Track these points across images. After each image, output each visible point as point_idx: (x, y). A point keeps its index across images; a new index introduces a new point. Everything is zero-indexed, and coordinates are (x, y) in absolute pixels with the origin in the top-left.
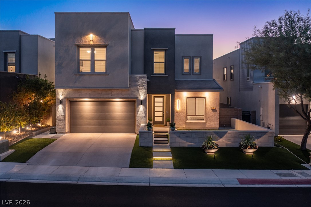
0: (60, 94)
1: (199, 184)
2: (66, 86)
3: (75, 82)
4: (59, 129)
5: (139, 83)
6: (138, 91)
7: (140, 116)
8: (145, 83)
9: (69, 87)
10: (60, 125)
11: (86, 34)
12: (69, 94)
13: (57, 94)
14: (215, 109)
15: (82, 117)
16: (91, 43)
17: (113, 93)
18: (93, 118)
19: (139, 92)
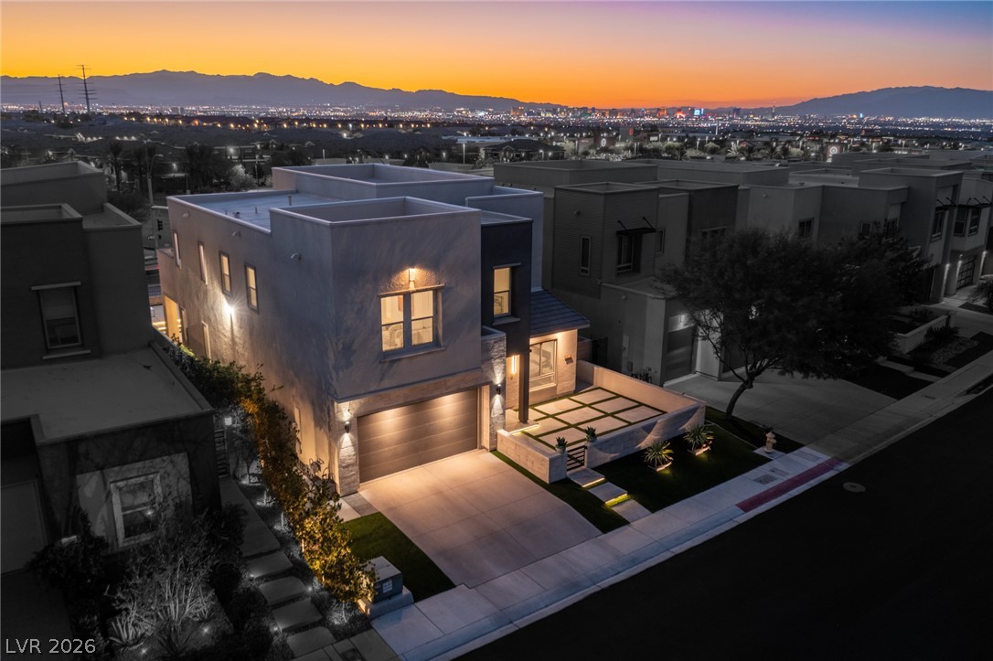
0: (343, 409)
1: (712, 528)
2: (362, 392)
3: (381, 380)
4: (346, 484)
5: (493, 354)
6: (492, 368)
7: (496, 415)
8: (503, 351)
9: (370, 393)
10: (347, 477)
11: (400, 267)
12: (363, 405)
13: (338, 412)
14: (571, 358)
15: (379, 445)
16: (412, 287)
17: (448, 384)
18: (402, 441)
19: (493, 371)
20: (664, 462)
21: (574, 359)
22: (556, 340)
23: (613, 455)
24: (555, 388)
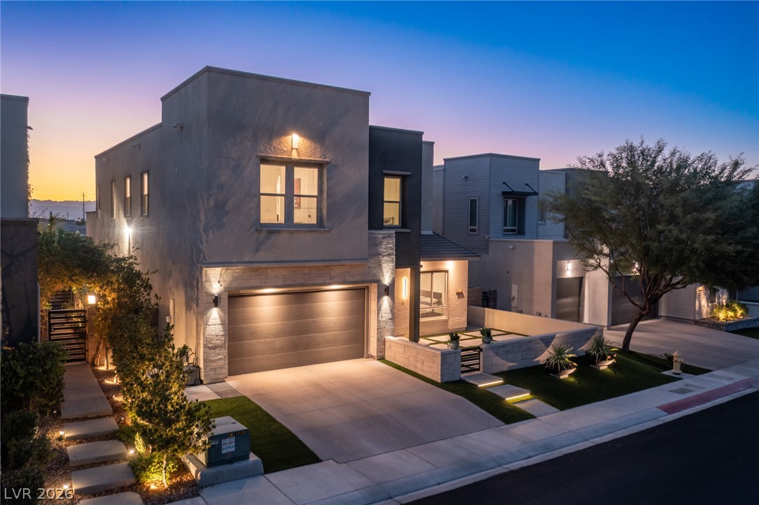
0: (212, 280)
2: (235, 260)
3: (257, 250)
4: (212, 370)
5: (382, 249)
6: (380, 266)
7: (384, 319)
8: (392, 249)
9: (243, 262)
10: (215, 361)
11: (284, 133)
12: (235, 279)
13: (206, 281)
14: (462, 293)
15: (254, 334)
16: (295, 156)
17: (333, 273)
18: (278, 334)
19: (381, 269)
20: (569, 367)
21: (466, 294)
22: (447, 271)
23: (511, 364)
24: (446, 322)
